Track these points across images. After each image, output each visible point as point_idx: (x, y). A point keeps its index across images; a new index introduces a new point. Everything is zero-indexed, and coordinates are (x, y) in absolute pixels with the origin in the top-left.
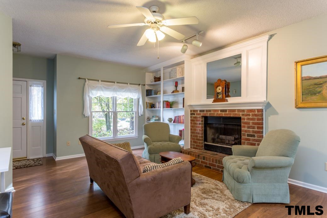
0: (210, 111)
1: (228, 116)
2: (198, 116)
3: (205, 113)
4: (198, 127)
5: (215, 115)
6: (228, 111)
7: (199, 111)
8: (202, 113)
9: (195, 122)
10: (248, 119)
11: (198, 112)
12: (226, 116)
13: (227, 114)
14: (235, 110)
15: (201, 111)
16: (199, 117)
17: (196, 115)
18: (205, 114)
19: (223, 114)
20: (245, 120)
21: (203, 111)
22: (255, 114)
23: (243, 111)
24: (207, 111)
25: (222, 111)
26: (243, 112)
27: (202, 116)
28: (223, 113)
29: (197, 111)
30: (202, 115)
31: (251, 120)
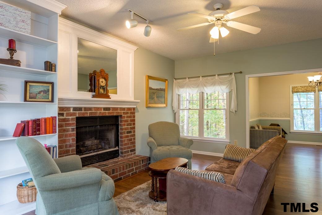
0: (90, 109)
1: (112, 115)
2: (70, 117)
3: (83, 111)
4: (70, 135)
5: (98, 115)
6: (111, 109)
7: (72, 109)
8: (77, 112)
9: (64, 128)
10: (128, 117)
11: (70, 111)
12: (110, 115)
13: (111, 113)
14: (118, 108)
15: (75, 109)
16: (72, 119)
17: (66, 116)
18: (83, 113)
19: (107, 113)
20: (125, 118)
21: (80, 109)
22: (131, 112)
23: (124, 109)
24: (86, 109)
25: (106, 109)
26: (124, 111)
27: (77, 118)
28: (107, 111)
29: (68, 109)
30: (77, 116)
31: (129, 118)
